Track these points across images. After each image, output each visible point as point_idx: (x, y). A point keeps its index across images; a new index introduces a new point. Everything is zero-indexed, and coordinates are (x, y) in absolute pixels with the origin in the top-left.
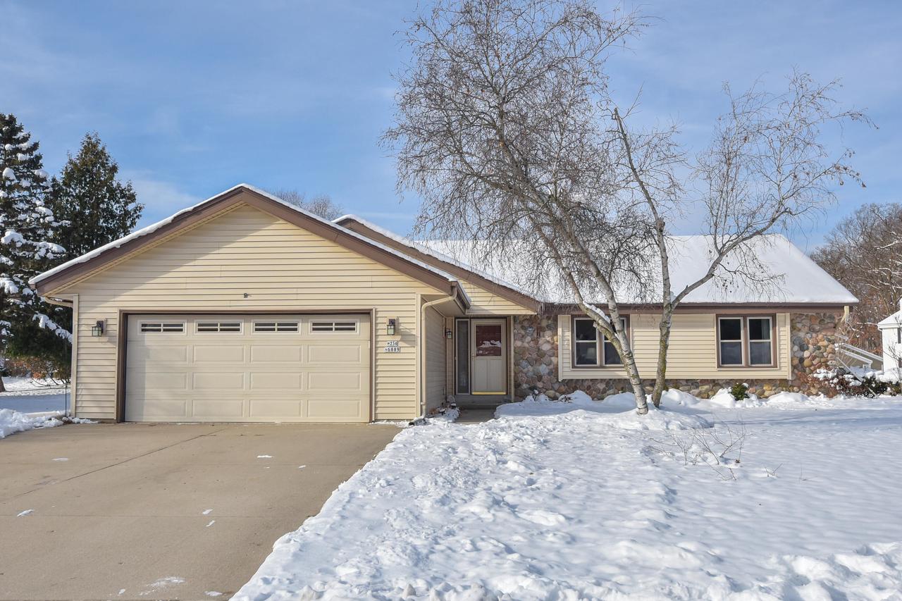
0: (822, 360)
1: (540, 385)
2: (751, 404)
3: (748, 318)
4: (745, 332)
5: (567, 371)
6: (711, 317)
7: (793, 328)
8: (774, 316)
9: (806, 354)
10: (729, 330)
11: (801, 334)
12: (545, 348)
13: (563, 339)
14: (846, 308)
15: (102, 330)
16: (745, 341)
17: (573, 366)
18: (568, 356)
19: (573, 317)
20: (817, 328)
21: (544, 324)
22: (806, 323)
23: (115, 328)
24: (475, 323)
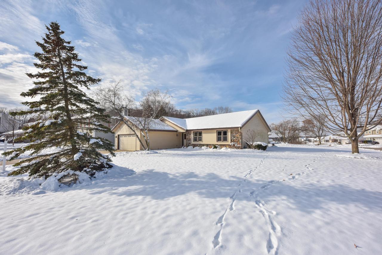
0: (238, 140)
1: (190, 145)
2: (218, 150)
3: (223, 131)
4: (222, 134)
5: (193, 143)
6: (215, 131)
7: (231, 133)
8: (227, 130)
9: (235, 139)
10: (219, 133)
11: (234, 134)
12: (190, 138)
13: (192, 136)
14: (239, 128)
15: (116, 137)
16: (222, 136)
17: (194, 141)
18: (193, 139)
19: (194, 132)
20: (237, 133)
21: (190, 133)
22: (235, 131)
23: (117, 137)
24: (184, 133)
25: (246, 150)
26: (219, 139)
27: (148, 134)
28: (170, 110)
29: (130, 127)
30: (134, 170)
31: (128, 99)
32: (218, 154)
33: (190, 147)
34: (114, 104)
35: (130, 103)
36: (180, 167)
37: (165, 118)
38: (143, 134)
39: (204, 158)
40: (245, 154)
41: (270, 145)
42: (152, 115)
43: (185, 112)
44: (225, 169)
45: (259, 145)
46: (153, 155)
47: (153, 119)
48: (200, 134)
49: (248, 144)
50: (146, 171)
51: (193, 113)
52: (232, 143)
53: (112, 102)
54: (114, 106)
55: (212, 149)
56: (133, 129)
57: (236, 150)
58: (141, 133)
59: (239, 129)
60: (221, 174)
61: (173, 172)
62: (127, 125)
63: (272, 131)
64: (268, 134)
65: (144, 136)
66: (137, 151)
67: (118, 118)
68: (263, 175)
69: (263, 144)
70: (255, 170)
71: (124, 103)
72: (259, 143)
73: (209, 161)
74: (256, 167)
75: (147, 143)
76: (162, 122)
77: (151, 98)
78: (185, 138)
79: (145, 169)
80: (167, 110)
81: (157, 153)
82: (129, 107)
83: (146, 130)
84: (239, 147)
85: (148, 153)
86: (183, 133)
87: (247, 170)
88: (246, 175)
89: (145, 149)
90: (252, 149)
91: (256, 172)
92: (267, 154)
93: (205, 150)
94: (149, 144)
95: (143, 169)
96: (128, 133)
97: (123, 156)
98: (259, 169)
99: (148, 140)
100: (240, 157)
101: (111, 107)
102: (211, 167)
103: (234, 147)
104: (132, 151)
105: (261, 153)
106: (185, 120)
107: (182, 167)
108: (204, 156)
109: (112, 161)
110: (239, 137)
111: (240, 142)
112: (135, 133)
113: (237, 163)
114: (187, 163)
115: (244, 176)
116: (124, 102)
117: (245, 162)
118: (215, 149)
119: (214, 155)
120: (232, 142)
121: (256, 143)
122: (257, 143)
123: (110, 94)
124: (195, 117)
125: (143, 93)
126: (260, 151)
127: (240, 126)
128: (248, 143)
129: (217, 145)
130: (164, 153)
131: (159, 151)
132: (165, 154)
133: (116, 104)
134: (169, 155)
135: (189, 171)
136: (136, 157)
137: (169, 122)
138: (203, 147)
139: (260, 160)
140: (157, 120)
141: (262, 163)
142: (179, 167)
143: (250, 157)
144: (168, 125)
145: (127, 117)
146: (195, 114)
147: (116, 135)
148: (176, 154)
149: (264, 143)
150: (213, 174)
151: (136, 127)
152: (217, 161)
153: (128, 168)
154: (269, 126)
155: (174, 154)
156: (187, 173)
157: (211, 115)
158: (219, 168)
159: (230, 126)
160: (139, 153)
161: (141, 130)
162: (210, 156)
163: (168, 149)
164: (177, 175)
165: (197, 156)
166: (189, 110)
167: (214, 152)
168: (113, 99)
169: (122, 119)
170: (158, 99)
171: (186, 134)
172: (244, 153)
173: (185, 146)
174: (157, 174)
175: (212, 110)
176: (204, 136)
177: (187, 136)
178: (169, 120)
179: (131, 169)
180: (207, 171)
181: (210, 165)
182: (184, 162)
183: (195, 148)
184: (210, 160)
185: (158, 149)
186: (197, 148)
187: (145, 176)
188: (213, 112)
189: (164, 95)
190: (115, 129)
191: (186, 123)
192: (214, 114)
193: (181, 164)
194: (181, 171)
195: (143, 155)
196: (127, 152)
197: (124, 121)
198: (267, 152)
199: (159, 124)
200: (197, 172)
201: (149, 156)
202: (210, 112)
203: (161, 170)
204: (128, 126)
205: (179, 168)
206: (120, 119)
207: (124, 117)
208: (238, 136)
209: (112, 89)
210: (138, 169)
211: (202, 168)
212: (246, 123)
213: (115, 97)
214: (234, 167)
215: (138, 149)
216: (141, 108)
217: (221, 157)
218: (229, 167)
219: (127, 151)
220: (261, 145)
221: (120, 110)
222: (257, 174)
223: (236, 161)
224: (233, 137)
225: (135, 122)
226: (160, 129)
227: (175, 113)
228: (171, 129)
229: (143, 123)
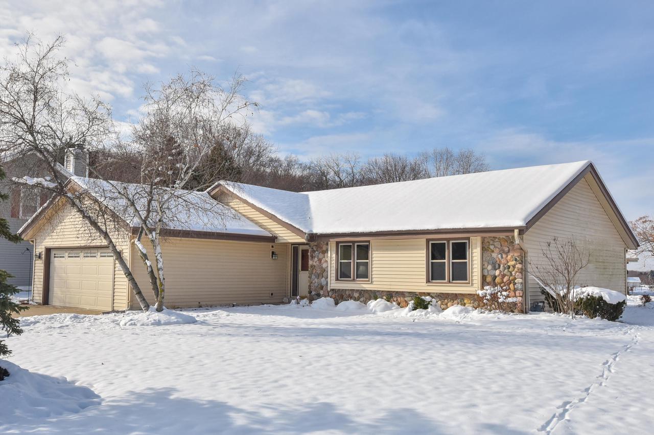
0: (511, 278)
1: (322, 292)
2: (430, 315)
3: (451, 242)
4: (449, 252)
5: (333, 284)
6: (422, 240)
7: (484, 249)
8: (468, 239)
9: (497, 272)
10: (437, 251)
11: (494, 255)
12: (324, 265)
13: (331, 259)
14: (516, 232)
15: (40, 257)
16: (448, 261)
17: (337, 279)
18: (334, 272)
19: (338, 243)
20: (506, 249)
21: (324, 249)
22: (497, 244)
23: (43, 256)
24: (301, 248)
25: (543, 316)
26: (435, 274)
27: (159, 249)
28: (251, 161)
29: (89, 218)
30: (97, 389)
31: (85, 110)
32: (433, 329)
33: (323, 302)
34: (31, 130)
35: (95, 128)
36: (281, 383)
37: (230, 187)
38: (140, 246)
39: (375, 348)
40: (539, 335)
41: (633, 301)
42: (176, 173)
43: (305, 168)
44: (462, 392)
45: (593, 298)
46: (178, 328)
47: (180, 192)
48: (364, 251)
49: (548, 294)
50: (140, 396)
51: (337, 174)
52: (487, 287)
53: (24, 122)
54: (30, 137)
55: (407, 309)
56: (103, 228)
57: (502, 316)
58: (133, 244)
59: (513, 237)
60: (445, 413)
61: (251, 401)
62: (80, 211)
63: (643, 246)
64: (628, 256)
65: (145, 257)
66: (118, 312)
67: (46, 184)
68: (620, 424)
69: (610, 295)
70: (582, 400)
71: (71, 128)
72: (593, 291)
73: (394, 361)
74: (587, 390)
75: (154, 283)
76: (215, 202)
77: (177, 110)
78: (305, 267)
79: (140, 388)
80: (237, 157)
81: (193, 321)
82: (94, 143)
83: (151, 231)
84: (515, 304)
85: (158, 323)
86: (295, 246)
87: (551, 399)
88: (548, 423)
89: (147, 307)
90: (564, 312)
91: (585, 407)
92: (626, 338)
93: (379, 314)
94: (162, 284)
95: (130, 388)
96: (83, 243)
97: (58, 331)
98: (600, 395)
99: (158, 270)
100: (519, 344)
101: (20, 141)
102: (405, 384)
103: (493, 303)
104: (97, 313)
105: (602, 332)
106: (307, 196)
107: (289, 382)
108: (378, 338)
109: (10, 352)
110: (514, 267)
111: (519, 286)
112: (111, 242)
113: (509, 368)
114: (310, 364)
115: (540, 426)
116: (70, 120)
117: (537, 365)
118: (419, 312)
119: (418, 335)
120: (488, 284)
121: (579, 290)
122: (584, 289)
123: (17, 90)
124: (345, 186)
125: (144, 87)
126: (598, 321)
127: (520, 223)
128: (547, 289)
129: (429, 294)
130: (222, 321)
131: (201, 314)
132: (224, 326)
133: (38, 127)
134: (241, 330)
135: (315, 399)
136: (108, 335)
137: (245, 202)
138: (372, 304)
139: (600, 357)
140: (195, 196)
141: (606, 373)
142: (276, 381)
143: (557, 345)
144: (238, 216)
145: (80, 182)
146: (343, 176)
147: (40, 249)
148: (269, 328)
149: (614, 292)
150: (412, 413)
151: (115, 217)
152: (429, 361)
153: (74, 382)
154: (630, 226)
155: (258, 329)
156: (308, 405)
157: (405, 180)
158: (437, 388)
159: (481, 224)
160: (124, 319)
161: (136, 231)
162: (400, 338)
163: (238, 305)
164: (267, 413)
165: (349, 338)
166: (323, 162)
167: (414, 324)
168: (27, 108)
169: (62, 187)
170: (203, 111)
171: (307, 251)
172: (532, 328)
173: (302, 298)
174: (187, 406)
175: (411, 160)
176: (379, 258)
177: (313, 257)
178: (244, 196)
179: (84, 385)
180: (388, 401)
181: (401, 376)
182: (297, 360)
183: (343, 305)
184: (399, 356)
185: (200, 306)
186: (351, 304)
187: (133, 417)
188: (413, 170)
189: (224, 96)
190: (37, 225)
191: (309, 209)
192: (416, 177)
193: (285, 369)
194: (281, 397)
195: (138, 329)
196: (76, 317)
197: (69, 195)
198: (624, 329)
199: (206, 210)
200: (348, 406)
201: (161, 334)
202: (404, 168)
203: (203, 393)
204: (84, 217)
205: (276, 384)
206: (52, 185)
207: (70, 182)
208: (512, 263)
209: (24, 69)
210: (112, 387)
211: (369, 386)
212: (544, 214)
213: (35, 100)
214: (495, 388)
215: (122, 301)
216: (136, 147)
217: (443, 345)
218: (478, 387)
219: (78, 312)
220: (601, 298)
221: (60, 156)
222: (591, 417)
223: (504, 361)
224: (490, 267)
225: (111, 199)
226: (209, 228)
227: (268, 170)
228: (251, 229)
229: (142, 203)
